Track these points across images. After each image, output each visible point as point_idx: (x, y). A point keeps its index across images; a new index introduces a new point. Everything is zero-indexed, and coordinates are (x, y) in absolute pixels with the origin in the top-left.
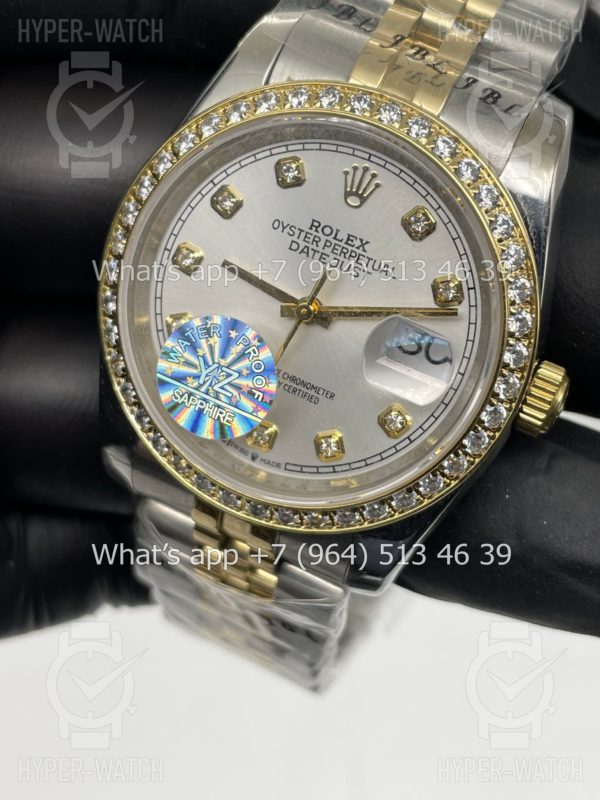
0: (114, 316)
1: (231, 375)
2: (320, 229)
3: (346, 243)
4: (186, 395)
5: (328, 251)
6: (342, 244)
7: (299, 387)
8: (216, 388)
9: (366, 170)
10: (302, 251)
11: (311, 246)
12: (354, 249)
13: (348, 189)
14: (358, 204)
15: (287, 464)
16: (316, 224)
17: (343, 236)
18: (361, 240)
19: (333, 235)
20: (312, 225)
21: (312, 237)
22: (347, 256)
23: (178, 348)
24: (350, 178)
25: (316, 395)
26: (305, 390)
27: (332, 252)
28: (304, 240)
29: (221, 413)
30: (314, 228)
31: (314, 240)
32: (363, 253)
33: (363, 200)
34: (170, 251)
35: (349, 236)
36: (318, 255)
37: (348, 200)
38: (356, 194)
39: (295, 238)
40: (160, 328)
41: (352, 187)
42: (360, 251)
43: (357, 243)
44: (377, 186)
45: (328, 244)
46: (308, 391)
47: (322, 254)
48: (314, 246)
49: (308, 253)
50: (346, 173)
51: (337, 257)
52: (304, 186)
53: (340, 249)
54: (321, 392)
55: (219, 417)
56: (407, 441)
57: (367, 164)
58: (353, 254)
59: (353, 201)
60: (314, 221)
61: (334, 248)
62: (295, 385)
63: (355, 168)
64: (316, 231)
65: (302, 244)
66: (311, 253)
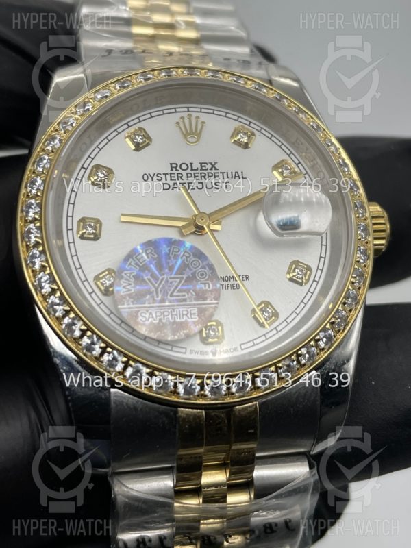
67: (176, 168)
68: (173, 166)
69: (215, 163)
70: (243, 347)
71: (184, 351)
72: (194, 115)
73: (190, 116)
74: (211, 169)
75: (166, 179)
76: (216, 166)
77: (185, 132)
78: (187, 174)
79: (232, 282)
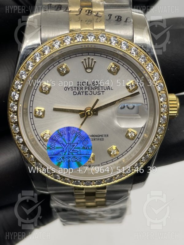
0: (24, 143)
1: (74, 145)
4: (62, 158)
5: (87, 90)
7: (95, 138)
8: (71, 152)
9: (89, 58)
10: (78, 94)
11: (81, 91)
12: (95, 86)
13: (86, 67)
14: (91, 71)
15: (101, 163)
19: (87, 84)
20: (78, 84)
22: (94, 89)
23: (52, 144)
24: (84, 63)
25: (102, 138)
26: (98, 138)
27: (89, 90)
28: (77, 90)
29: (76, 159)
31: (81, 89)
32: (99, 86)
33: (92, 69)
34: (32, 113)
35: (92, 82)
36: (84, 93)
37: (87, 71)
38: (89, 68)
39: (74, 91)
40: (39, 139)
43: (96, 83)
44: (95, 62)
45: (86, 88)
46: (99, 138)
47: (85, 92)
48: (82, 91)
49: (80, 94)
50: (83, 62)
51: (91, 91)
52: (70, 72)
54: (103, 136)
55: (76, 160)
56: (138, 139)
57: (89, 57)
58: (96, 88)
59: (89, 70)
60: (78, 82)
61: (89, 88)
62: (94, 138)
63: (85, 60)
64: (80, 85)
65: (77, 92)
66: (81, 93)
74: (97, 85)
76: (99, 83)
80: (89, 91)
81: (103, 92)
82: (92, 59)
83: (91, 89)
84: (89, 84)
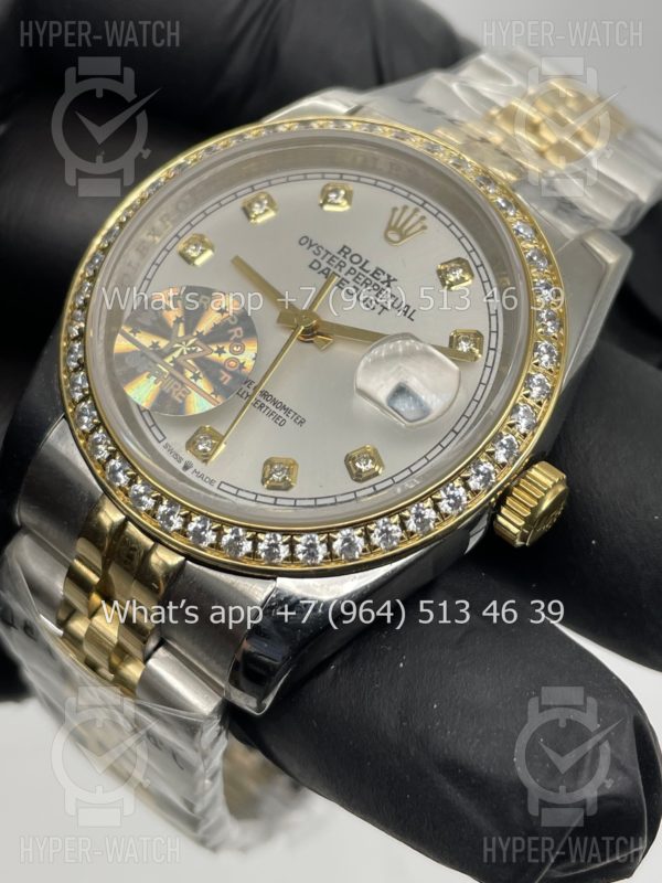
2: (348, 256)
3: (372, 275)
5: (350, 278)
6: (368, 275)
7: (267, 404)
10: (322, 272)
11: (333, 269)
12: (378, 283)
14: (397, 240)
15: (222, 483)
16: (346, 250)
17: (371, 267)
18: (389, 276)
19: (360, 265)
20: (342, 250)
21: (337, 261)
24: (398, 213)
25: (284, 416)
26: (274, 408)
27: (354, 280)
28: (328, 262)
30: (343, 254)
31: (338, 264)
32: (386, 288)
33: (403, 236)
34: (180, 238)
35: (378, 269)
37: (389, 234)
38: (399, 230)
39: (319, 258)
41: (397, 223)
42: (384, 286)
43: (384, 278)
45: (352, 271)
46: (277, 411)
47: (343, 279)
48: (337, 271)
51: (357, 286)
53: (363, 279)
56: (371, 490)
58: (376, 287)
59: (394, 237)
60: (345, 247)
61: (357, 277)
62: (264, 401)
63: (406, 207)
64: (344, 256)
65: (324, 265)
67: (346, 253)
68: (344, 250)
69: (394, 280)
70: (223, 486)
71: (160, 438)
72: (423, 212)
73: (416, 210)
74: (383, 283)
75: (322, 259)
76: (392, 283)
77: (393, 224)
78: (352, 268)
79: (281, 413)
80: (354, 284)
81: (385, 308)
82: (423, 218)
83: (361, 282)
84: (365, 268)
